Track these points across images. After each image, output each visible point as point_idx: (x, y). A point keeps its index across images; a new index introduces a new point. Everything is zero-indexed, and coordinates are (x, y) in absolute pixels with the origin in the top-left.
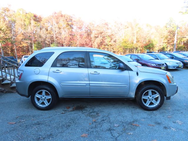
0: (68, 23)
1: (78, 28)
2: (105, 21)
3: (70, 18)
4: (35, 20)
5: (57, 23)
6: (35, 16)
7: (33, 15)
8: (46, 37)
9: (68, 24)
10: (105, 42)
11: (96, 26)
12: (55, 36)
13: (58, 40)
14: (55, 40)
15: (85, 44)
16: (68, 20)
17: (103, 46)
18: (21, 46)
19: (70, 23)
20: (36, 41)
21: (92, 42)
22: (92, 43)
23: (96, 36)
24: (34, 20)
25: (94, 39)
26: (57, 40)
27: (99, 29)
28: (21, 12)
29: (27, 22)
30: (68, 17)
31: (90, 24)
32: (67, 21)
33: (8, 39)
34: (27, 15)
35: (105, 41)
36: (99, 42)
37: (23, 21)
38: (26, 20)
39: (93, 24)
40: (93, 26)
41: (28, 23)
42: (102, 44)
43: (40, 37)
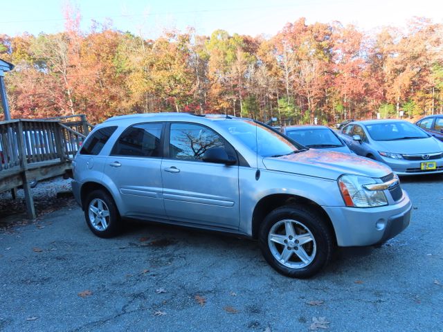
0: (320, 44)
1: (346, 53)
2: (427, 22)
3: (327, 31)
4: (245, 50)
5: (295, 48)
6: (246, 41)
7: (242, 40)
8: (268, 85)
9: (320, 48)
10: (426, 82)
11: (398, 40)
12: (287, 81)
13: (294, 87)
14: (288, 89)
15: (362, 92)
16: (320, 38)
17: (420, 94)
18: (217, 109)
19: (324, 44)
20: (247, 94)
21: (386, 84)
22: (387, 88)
23: (399, 67)
24: (243, 48)
25: (391, 78)
26: (291, 89)
27: (409, 48)
28: (219, 37)
29: (229, 57)
30: (321, 31)
31: (381, 36)
32: (317, 41)
33: (188, 96)
34: (231, 40)
35: (426, 78)
36: (407, 83)
37: (222, 56)
38: (227, 52)
39: (390, 37)
40: (388, 41)
41: (231, 57)
42: (418, 89)
43: (255, 85)
